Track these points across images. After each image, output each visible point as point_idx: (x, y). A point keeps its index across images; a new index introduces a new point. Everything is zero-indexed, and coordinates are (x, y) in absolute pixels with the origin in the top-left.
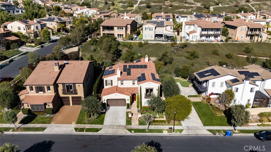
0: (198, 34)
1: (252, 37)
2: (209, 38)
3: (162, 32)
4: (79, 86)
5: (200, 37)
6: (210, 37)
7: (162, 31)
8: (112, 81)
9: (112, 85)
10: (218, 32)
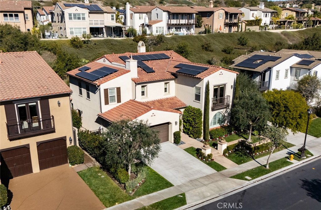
0: (163, 24)
1: (230, 27)
2: (180, 31)
3: (101, 24)
4: (59, 104)
5: (168, 29)
6: (181, 29)
7: (102, 22)
8: (119, 89)
9: (119, 101)
10: (190, 21)
